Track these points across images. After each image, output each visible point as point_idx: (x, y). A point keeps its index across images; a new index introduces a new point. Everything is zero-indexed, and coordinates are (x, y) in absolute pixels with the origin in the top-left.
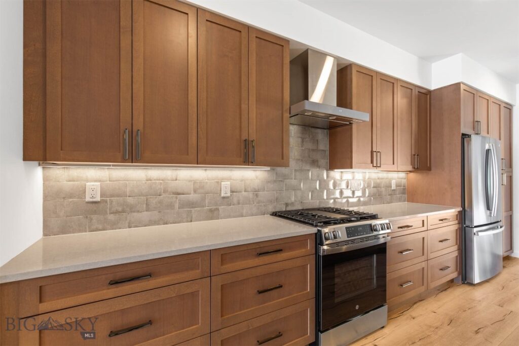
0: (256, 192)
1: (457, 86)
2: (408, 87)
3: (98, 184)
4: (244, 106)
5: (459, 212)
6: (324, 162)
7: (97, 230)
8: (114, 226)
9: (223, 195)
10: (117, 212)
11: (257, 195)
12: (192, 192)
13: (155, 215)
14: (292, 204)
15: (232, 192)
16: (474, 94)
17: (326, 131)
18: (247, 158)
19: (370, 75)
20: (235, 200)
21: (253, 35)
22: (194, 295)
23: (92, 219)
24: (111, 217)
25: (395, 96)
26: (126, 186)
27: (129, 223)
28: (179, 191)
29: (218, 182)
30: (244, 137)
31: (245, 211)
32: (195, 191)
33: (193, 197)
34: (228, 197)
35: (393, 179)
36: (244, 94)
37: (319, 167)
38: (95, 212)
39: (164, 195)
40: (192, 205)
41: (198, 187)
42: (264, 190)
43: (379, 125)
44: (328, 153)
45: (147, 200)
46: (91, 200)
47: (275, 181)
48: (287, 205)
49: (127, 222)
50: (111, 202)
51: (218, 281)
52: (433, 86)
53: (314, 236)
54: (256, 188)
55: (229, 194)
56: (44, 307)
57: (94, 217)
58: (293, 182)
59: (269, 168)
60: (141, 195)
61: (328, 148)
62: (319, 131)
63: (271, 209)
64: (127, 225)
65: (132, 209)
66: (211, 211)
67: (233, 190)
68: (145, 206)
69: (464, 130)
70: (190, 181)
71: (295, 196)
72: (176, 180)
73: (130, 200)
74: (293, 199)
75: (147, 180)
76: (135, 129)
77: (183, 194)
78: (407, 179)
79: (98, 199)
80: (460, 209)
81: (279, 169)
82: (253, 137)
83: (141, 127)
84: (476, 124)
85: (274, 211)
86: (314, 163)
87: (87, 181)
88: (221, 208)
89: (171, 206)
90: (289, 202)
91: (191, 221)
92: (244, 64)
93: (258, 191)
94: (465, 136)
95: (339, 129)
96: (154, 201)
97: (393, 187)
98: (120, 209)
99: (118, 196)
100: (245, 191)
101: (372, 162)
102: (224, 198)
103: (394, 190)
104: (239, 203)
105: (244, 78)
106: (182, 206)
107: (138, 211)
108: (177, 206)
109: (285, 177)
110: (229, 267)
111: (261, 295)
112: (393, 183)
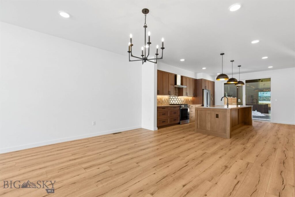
1: (201, 80)
2: (193, 79)
4: (169, 86)
16: (205, 80)
17: (177, 88)
21: (170, 74)
22: (168, 112)
25: (190, 81)
36: (169, 84)
37: (176, 95)
44: (178, 93)
52: (198, 78)
53: (179, 106)
69: (203, 88)
78: (193, 99)
80: (202, 104)
84: (205, 87)
94: (203, 90)
95: (180, 88)
101: (186, 95)
103: (190, 101)
105: (169, 81)
110: (171, 109)
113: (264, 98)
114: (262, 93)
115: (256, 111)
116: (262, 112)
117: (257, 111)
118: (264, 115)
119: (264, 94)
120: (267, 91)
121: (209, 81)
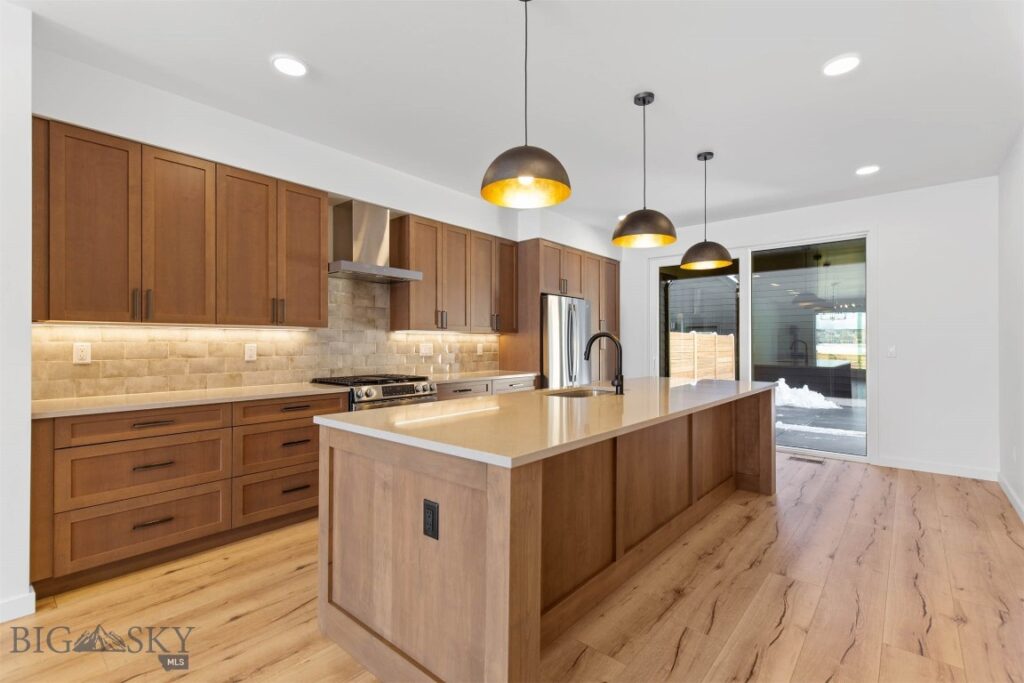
0: (291, 356)
1: (536, 242)
3: (89, 344)
4: (272, 264)
5: (537, 377)
6: (384, 321)
7: (87, 395)
8: (107, 390)
9: (247, 358)
10: (111, 376)
11: (292, 360)
12: (207, 355)
13: (160, 379)
14: (340, 370)
15: (259, 355)
16: (562, 251)
17: (385, 286)
18: (275, 316)
19: (432, 226)
20: (263, 366)
21: (282, 189)
22: (215, 442)
23: (80, 383)
24: (105, 382)
25: (468, 249)
26: (122, 347)
27: (127, 389)
28: (190, 354)
29: (240, 344)
30: (272, 295)
31: (275, 378)
32: (211, 354)
33: (208, 360)
34: (253, 362)
35: (479, 342)
36: (272, 251)
37: (376, 327)
38: (85, 376)
39: (170, 358)
40: (206, 369)
41: (215, 350)
42: (301, 354)
43: (445, 281)
44: (388, 311)
45: (149, 363)
46: (81, 362)
47: (316, 344)
48: (332, 371)
49: (125, 387)
50: (105, 364)
51: (239, 432)
52: (519, 238)
53: (347, 395)
54: (291, 351)
55: (255, 358)
56: (76, 441)
57: (84, 381)
58: (342, 345)
59: (306, 329)
60: (142, 357)
61: (388, 305)
62: (376, 285)
63: (311, 375)
64: (124, 391)
65: (132, 373)
66: (231, 376)
67: (260, 353)
68: (146, 369)
70: (205, 342)
71: (344, 361)
72: (186, 341)
73: (128, 363)
74: (340, 365)
75: (150, 341)
76: (144, 289)
77: (195, 357)
78: (499, 343)
79: (88, 360)
80: (538, 374)
81: (321, 330)
82: (283, 295)
83: (151, 287)
85: (314, 377)
86: (372, 324)
87: (75, 340)
88: (244, 374)
89: (180, 371)
90: (336, 367)
91: (206, 388)
92: (272, 221)
93: (294, 354)
94: (544, 295)
95: (399, 285)
96: (158, 365)
97: (480, 352)
98: (115, 372)
99: (112, 358)
100: (277, 354)
101: (436, 323)
102: (248, 362)
103: (480, 356)
104: (268, 369)
105: (272, 235)
106: (194, 371)
107: (138, 376)
108: (187, 370)
109: (330, 339)
110: (251, 419)
111: (286, 448)
112: (480, 347)
113: (837, 336)
114: (828, 315)
115: (806, 387)
116: (827, 393)
117: (811, 388)
118: (835, 407)
119: (835, 321)
120: (846, 311)
121: (583, 256)
